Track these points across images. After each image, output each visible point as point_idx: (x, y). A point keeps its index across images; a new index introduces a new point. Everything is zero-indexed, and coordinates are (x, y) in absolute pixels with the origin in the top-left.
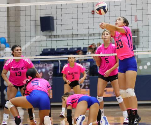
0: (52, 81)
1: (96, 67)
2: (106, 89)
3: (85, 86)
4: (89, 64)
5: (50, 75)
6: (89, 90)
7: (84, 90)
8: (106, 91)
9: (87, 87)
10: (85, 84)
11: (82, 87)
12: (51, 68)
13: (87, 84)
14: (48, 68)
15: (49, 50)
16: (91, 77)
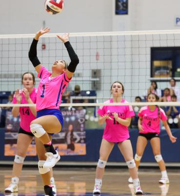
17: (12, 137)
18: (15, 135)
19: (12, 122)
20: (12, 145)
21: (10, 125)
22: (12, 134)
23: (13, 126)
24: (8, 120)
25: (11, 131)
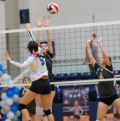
1: (95, 92)
2: (106, 115)
3: (84, 112)
4: (88, 89)
6: (88, 116)
7: (84, 116)
8: (105, 117)
9: (86, 113)
10: (85, 110)
11: (82, 113)
13: (86, 110)
16: (91, 103)
17: (69, 110)
18: (71, 108)
19: (68, 98)
20: (69, 117)
21: (67, 101)
22: (69, 108)
23: (69, 102)
24: (65, 96)
25: (68, 105)
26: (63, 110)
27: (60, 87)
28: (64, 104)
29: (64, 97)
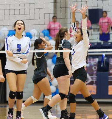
0: (96, 76)
5: (94, 70)
12: (95, 62)
14: (93, 63)
15: (96, 44)
26: (108, 79)
27: (106, 56)
28: (110, 72)
29: (110, 66)
